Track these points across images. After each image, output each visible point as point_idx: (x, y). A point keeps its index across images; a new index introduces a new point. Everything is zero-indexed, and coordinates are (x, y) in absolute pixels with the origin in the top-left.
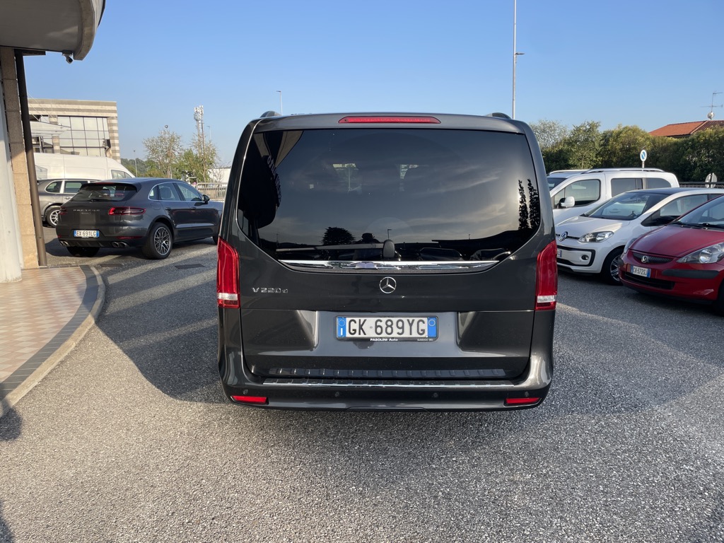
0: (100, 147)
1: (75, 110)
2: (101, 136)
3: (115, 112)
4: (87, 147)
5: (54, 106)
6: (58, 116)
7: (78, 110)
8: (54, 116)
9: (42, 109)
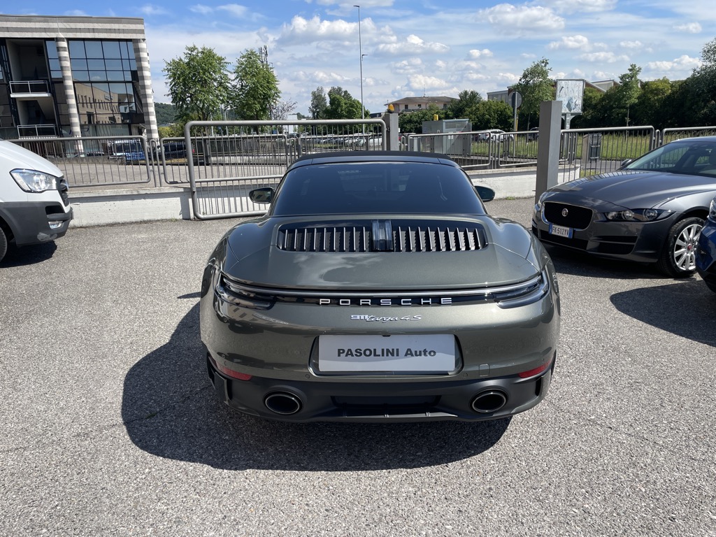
0: (125, 82)
2: (127, 67)
3: (142, 32)
4: (108, 82)
5: (61, 25)
6: (69, 40)
7: (94, 30)
8: (62, 40)
9: (45, 30)
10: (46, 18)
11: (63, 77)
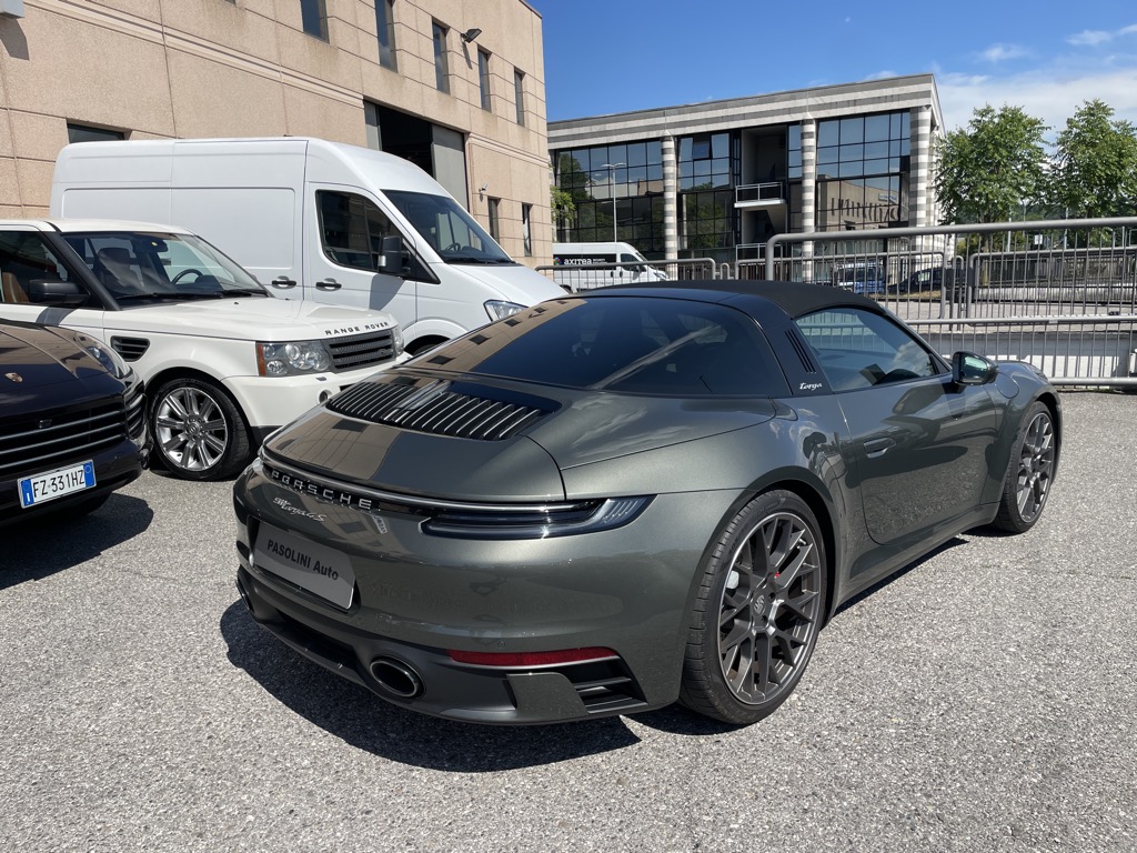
0: (890, 175)
1: (848, 103)
2: (895, 152)
3: (927, 94)
4: (864, 177)
5: (812, 101)
6: (819, 121)
7: (855, 103)
8: (809, 122)
9: (789, 111)
10: (793, 94)
11: (803, 174)
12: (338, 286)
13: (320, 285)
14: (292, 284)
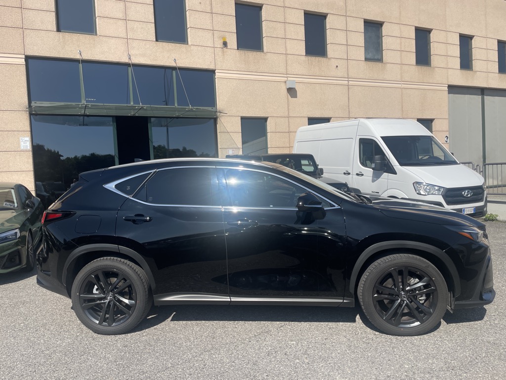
12: (362, 175)
13: (357, 174)
14: (349, 174)
